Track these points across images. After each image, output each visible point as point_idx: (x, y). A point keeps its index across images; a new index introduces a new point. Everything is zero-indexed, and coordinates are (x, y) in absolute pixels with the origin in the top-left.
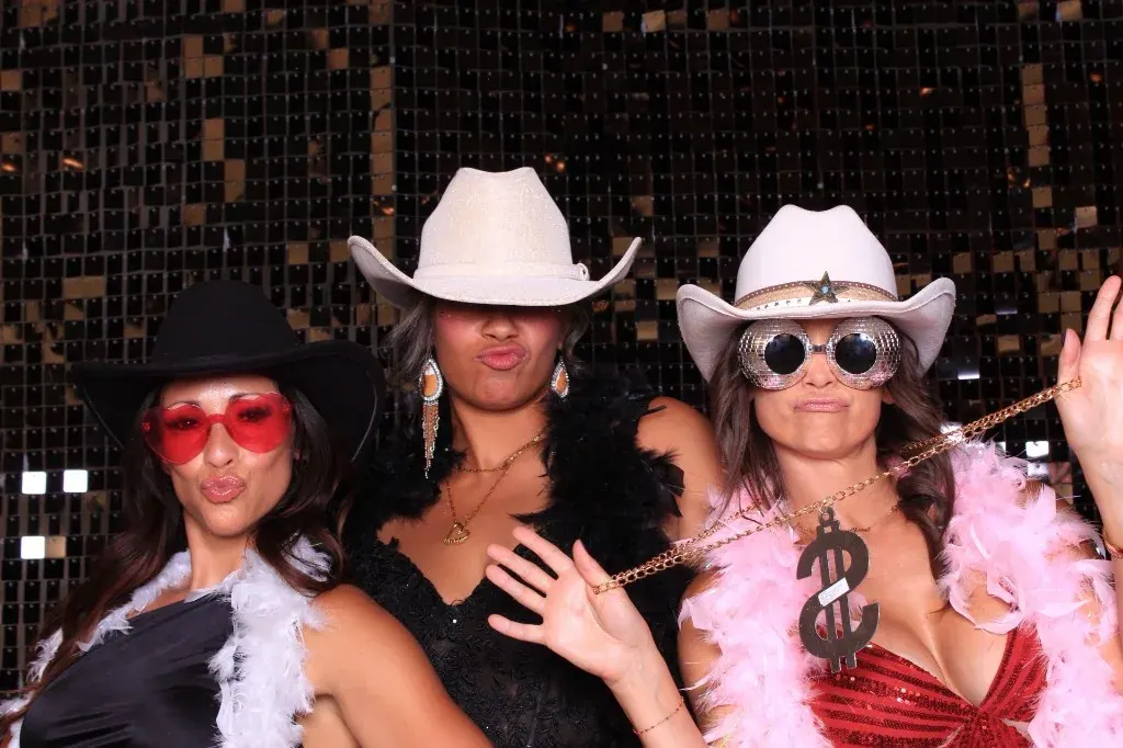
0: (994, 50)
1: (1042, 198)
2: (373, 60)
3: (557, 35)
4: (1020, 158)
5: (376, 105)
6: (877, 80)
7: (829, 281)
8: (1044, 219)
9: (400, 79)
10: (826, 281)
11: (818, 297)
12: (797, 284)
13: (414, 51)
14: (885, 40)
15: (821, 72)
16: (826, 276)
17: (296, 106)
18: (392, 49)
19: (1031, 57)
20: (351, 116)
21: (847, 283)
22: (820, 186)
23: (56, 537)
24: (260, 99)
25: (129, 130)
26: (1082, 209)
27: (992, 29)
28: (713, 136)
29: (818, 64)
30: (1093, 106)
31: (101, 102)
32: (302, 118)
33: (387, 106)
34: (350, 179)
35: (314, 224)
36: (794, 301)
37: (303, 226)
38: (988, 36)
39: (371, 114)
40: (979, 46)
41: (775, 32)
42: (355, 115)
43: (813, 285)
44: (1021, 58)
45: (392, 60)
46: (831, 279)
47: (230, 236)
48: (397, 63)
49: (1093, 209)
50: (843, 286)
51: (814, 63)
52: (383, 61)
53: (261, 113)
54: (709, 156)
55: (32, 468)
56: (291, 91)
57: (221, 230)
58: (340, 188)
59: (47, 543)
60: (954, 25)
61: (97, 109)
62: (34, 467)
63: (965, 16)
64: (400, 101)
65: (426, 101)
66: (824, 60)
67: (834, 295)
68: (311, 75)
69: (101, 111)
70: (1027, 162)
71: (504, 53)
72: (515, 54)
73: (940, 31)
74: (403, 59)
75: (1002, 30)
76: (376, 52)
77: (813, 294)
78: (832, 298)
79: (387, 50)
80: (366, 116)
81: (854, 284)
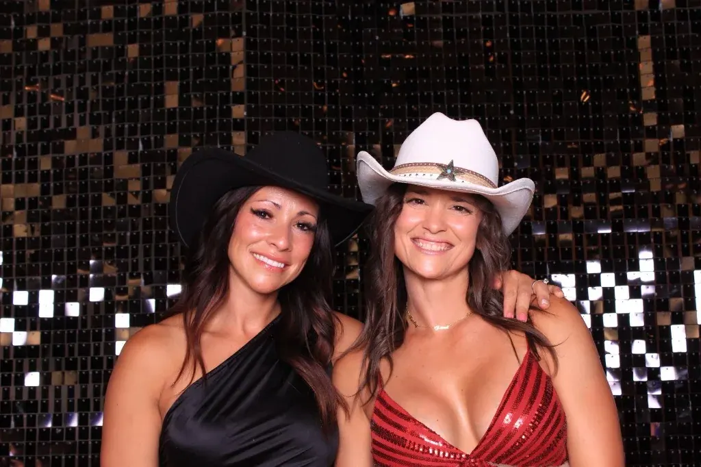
0: (620, 27)
1: (650, 120)
2: (233, 33)
3: (347, 18)
4: (637, 95)
5: (234, 62)
6: (547, 46)
7: (453, 167)
8: (651, 133)
9: (249, 45)
10: (451, 166)
11: (443, 175)
12: (432, 164)
13: (258, 28)
14: (552, 21)
15: (512, 41)
16: (452, 163)
17: (184, 62)
18: (244, 26)
19: (644, 32)
20: (218, 68)
21: (464, 170)
22: (512, 112)
23: (34, 332)
24: (162, 58)
25: (80, 78)
26: (676, 126)
27: (619, 14)
28: (445, 81)
29: (510, 36)
30: (682, 62)
31: (62, 60)
32: (188, 70)
33: (241, 63)
34: (218, 108)
35: (195, 136)
36: (428, 175)
37: (189, 138)
38: (616, 19)
39: (231, 67)
40: (611, 24)
41: (484, 16)
42: (221, 68)
43: (442, 167)
44: (637, 32)
45: (244, 33)
46: (455, 165)
47: (143, 143)
48: (247, 35)
49: (682, 126)
50: (460, 171)
51: (508, 35)
52: (238, 35)
53: (162, 66)
54: (442, 94)
55: (19, 289)
56: (181, 53)
57: (137, 140)
58: (211, 114)
59: (28, 335)
60: (596, 11)
61: (60, 65)
62: (21, 288)
63: (602, 6)
64: (249, 58)
65: (266, 59)
66: (514, 33)
67: (454, 176)
68: (194, 43)
69: (62, 65)
70: (641, 97)
71: (314, 29)
72: (321, 30)
73: (587, 16)
74: (251, 33)
75: (625, 14)
76: (234, 28)
77: (441, 172)
78: (452, 178)
79: (240, 27)
80: (228, 68)
81: (468, 171)
